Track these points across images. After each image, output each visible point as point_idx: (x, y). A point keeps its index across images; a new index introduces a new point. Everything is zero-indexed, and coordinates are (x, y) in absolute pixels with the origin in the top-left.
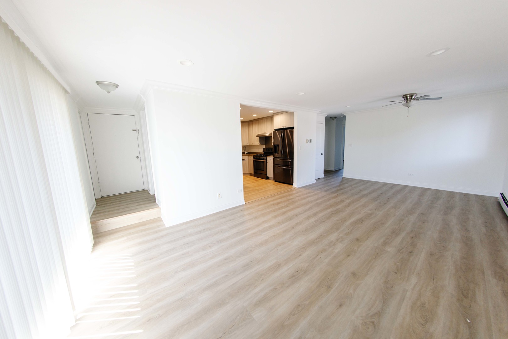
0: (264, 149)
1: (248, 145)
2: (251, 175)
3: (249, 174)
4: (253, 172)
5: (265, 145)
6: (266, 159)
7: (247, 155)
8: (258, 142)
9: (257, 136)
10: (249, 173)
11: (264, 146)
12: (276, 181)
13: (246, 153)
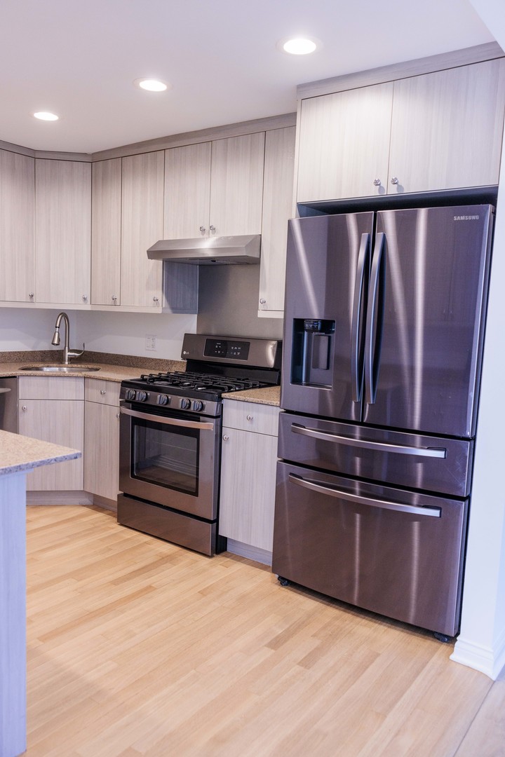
0: (188, 337)
1: (87, 307)
2: (98, 504)
3: (87, 501)
4: (112, 491)
5: (196, 316)
6: (219, 417)
7: (81, 370)
8: (159, 294)
9: (152, 254)
10: (84, 493)
11: (191, 324)
12: (285, 582)
13: (72, 360)
